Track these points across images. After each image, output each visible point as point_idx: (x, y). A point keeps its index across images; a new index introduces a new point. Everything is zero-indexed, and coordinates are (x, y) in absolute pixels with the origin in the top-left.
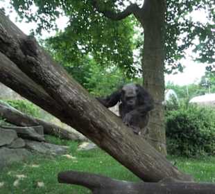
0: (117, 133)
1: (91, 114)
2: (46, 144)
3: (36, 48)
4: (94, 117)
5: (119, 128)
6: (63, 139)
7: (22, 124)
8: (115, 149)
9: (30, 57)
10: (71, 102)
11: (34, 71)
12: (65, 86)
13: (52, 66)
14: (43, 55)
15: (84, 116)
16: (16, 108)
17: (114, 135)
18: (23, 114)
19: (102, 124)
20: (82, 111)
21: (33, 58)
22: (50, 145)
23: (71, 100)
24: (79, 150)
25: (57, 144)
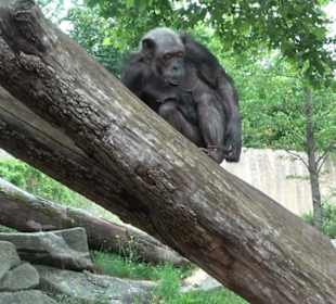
0: (272, 249)
1: (196, 198)
2: (96, 276)
3: (41, 31)
4: (205, 205)
5: (277, 233)
6: (140, 261)
7: (32, 224)
8: (267, 291)
9: (29, 57)
10: (141, 170)
11: (41, 92)
12: (123, 128)
13: (87, 77)
14: (59, 49)
15: (179, 205)
16: (14, 181)
17: (261, 252)
18: (31, 196)
19: (228, 224)
20: (173, 191)
21: (37, 59)
22: (106, 279)
23: (140, 165)
24: (185, 290)
25: (125, 275)
